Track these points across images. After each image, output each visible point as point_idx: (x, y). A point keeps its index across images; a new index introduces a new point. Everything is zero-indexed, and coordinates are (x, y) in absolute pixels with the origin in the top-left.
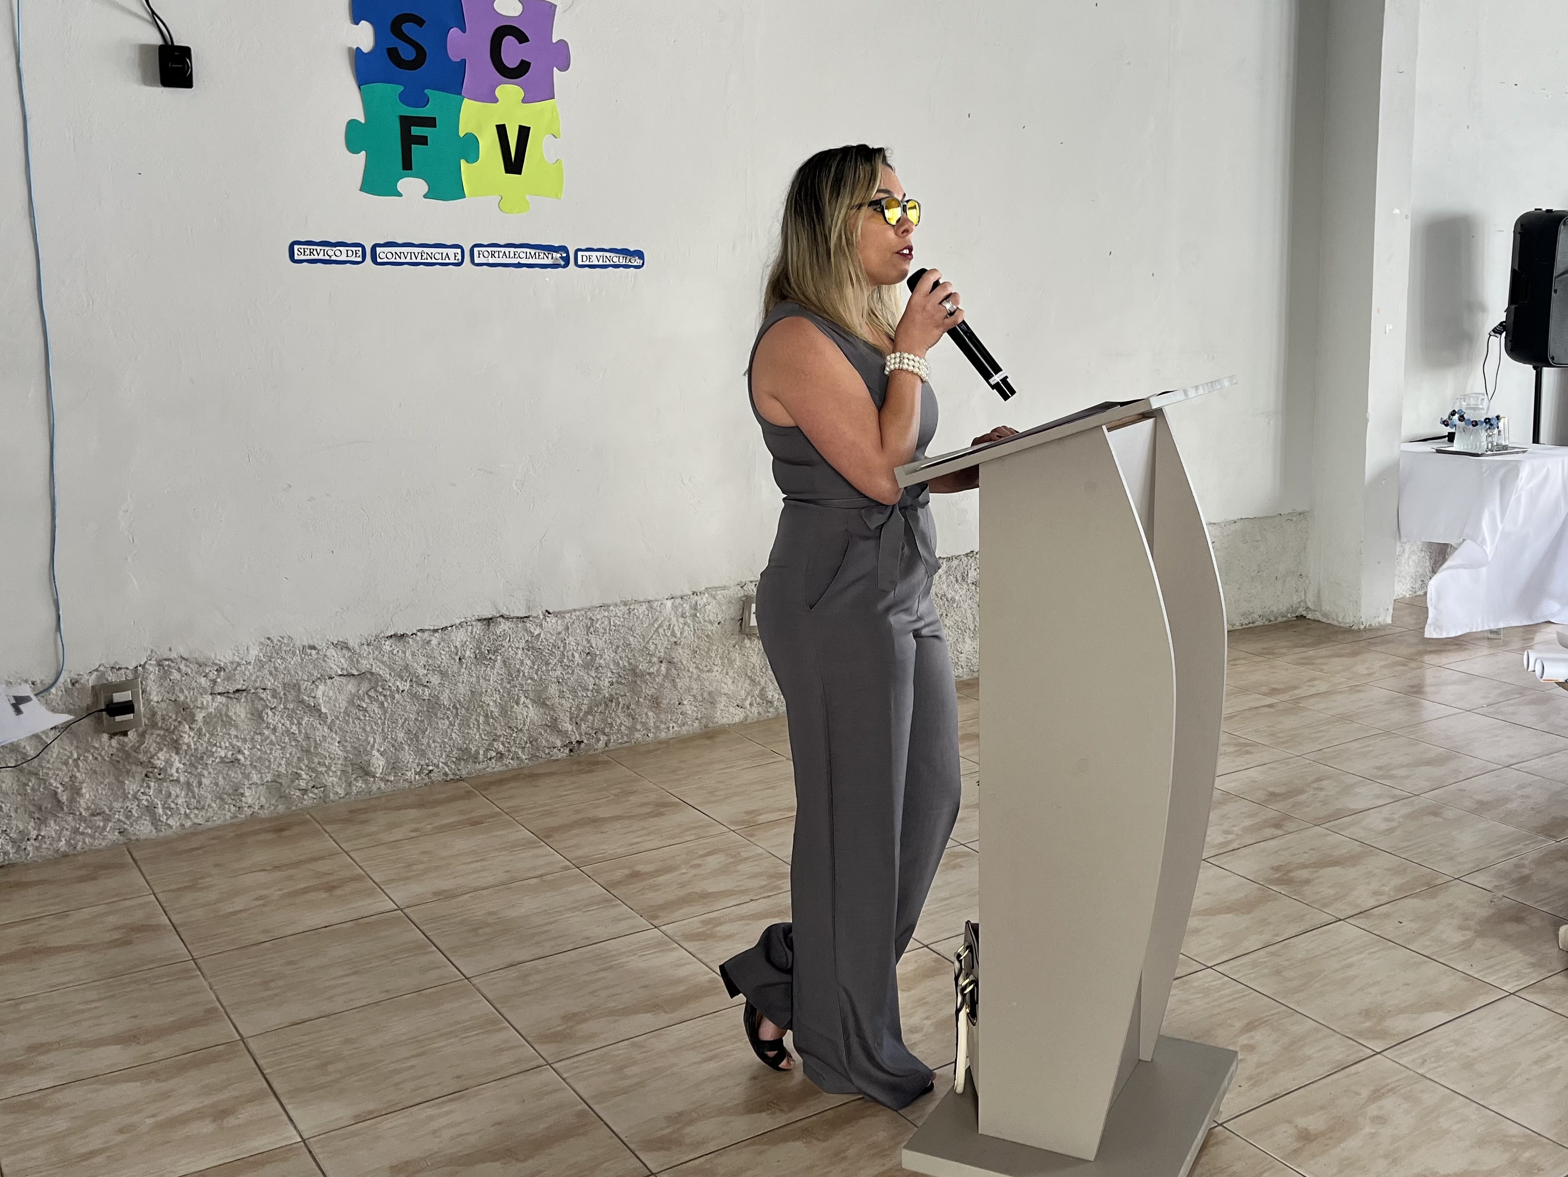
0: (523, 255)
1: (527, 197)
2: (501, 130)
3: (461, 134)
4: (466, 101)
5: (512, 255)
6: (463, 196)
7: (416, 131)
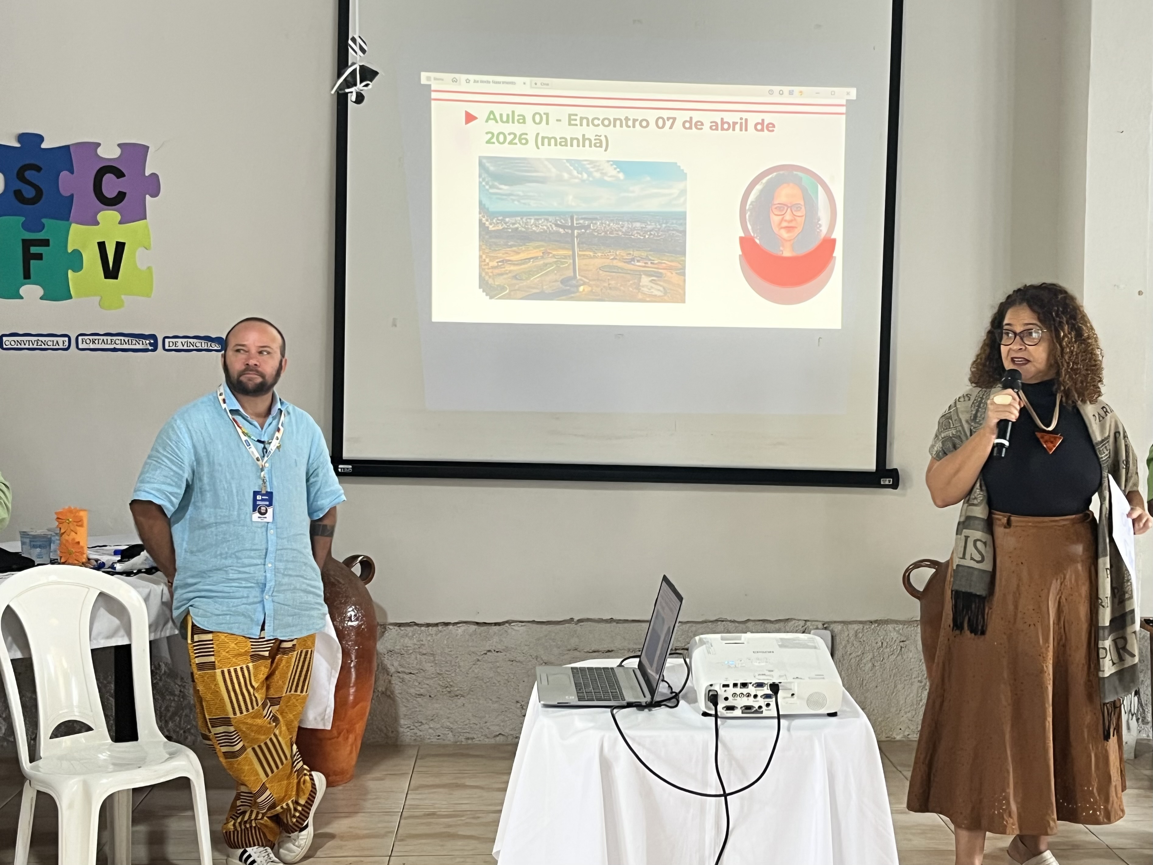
0: (119, 343)
1: (123, 297)
2: (102, 246)
3: (69, 251)
4: (73, 226)
5: (109, 342)
6: (70, 297)
7: (34, 250)
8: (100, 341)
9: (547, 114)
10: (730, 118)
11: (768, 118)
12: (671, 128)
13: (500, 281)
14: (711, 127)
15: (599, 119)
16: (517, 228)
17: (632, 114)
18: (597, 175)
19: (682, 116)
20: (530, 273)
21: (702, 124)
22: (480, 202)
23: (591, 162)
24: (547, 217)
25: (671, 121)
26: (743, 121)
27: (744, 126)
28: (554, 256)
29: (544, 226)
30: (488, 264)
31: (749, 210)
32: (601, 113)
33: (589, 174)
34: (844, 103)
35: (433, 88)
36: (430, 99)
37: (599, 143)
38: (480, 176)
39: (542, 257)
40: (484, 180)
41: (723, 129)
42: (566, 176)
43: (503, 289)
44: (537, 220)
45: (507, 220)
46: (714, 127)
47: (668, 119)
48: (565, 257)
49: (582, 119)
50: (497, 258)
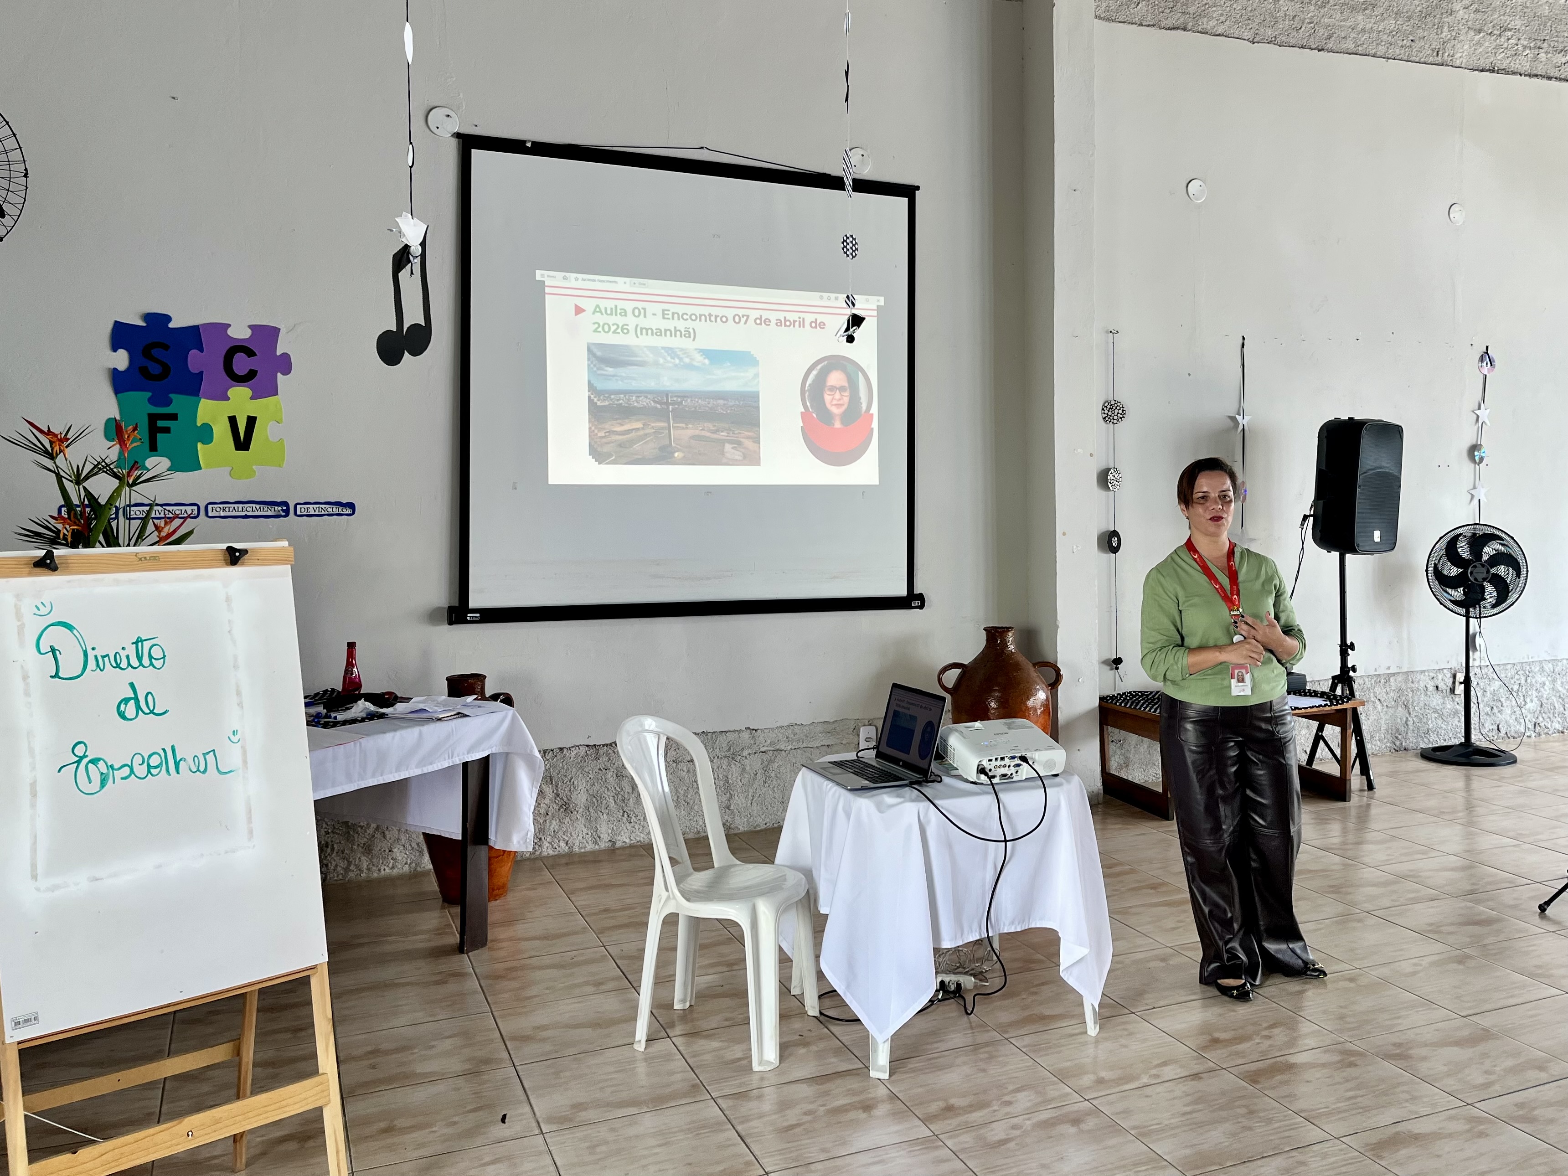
0: (250, 510)
1: (254, 467)
2: (233, 420)
3: (199, 424)
4: (203, 400)
5: (240, 509)
6: (199, 468)
7: (161, 424)
8: (231, 509)
9: (644, 309)
10: (791, 317)
11: (821, 318)
12: (746, 323)
13: (606, 449)
14: (776, 324)
15: (687, 315)
16: (621, 404)
17: (715, 311)
18: (687, 360)
19: (754, 314)
20: (632, 442)
21: (770, 321)
22: (589, 382)
23: (682, 350)
24: (646, 395)
25: (745, 318)
26: (801, 320)
27: (802, 324)
28: (653, 428)
29: (644, 402)
30: (597, 434)
31: (808, 390)
32: (690, 310)
33: (681, 359)
34: (876, 308)
35: (546, 284)
36: (545, 293)
37: (688, 334)
38: (589, 360)
39: (643, 428)
40: (592, 362)
41: (785, 325)
42: (661, 361)
43: (610, 455)
44: (639, 397)
45: (612, 397)
46: (779, 323)
47: (743, 316)
48: (663, 428)
49: (673, 314)
50: (604, 429)
